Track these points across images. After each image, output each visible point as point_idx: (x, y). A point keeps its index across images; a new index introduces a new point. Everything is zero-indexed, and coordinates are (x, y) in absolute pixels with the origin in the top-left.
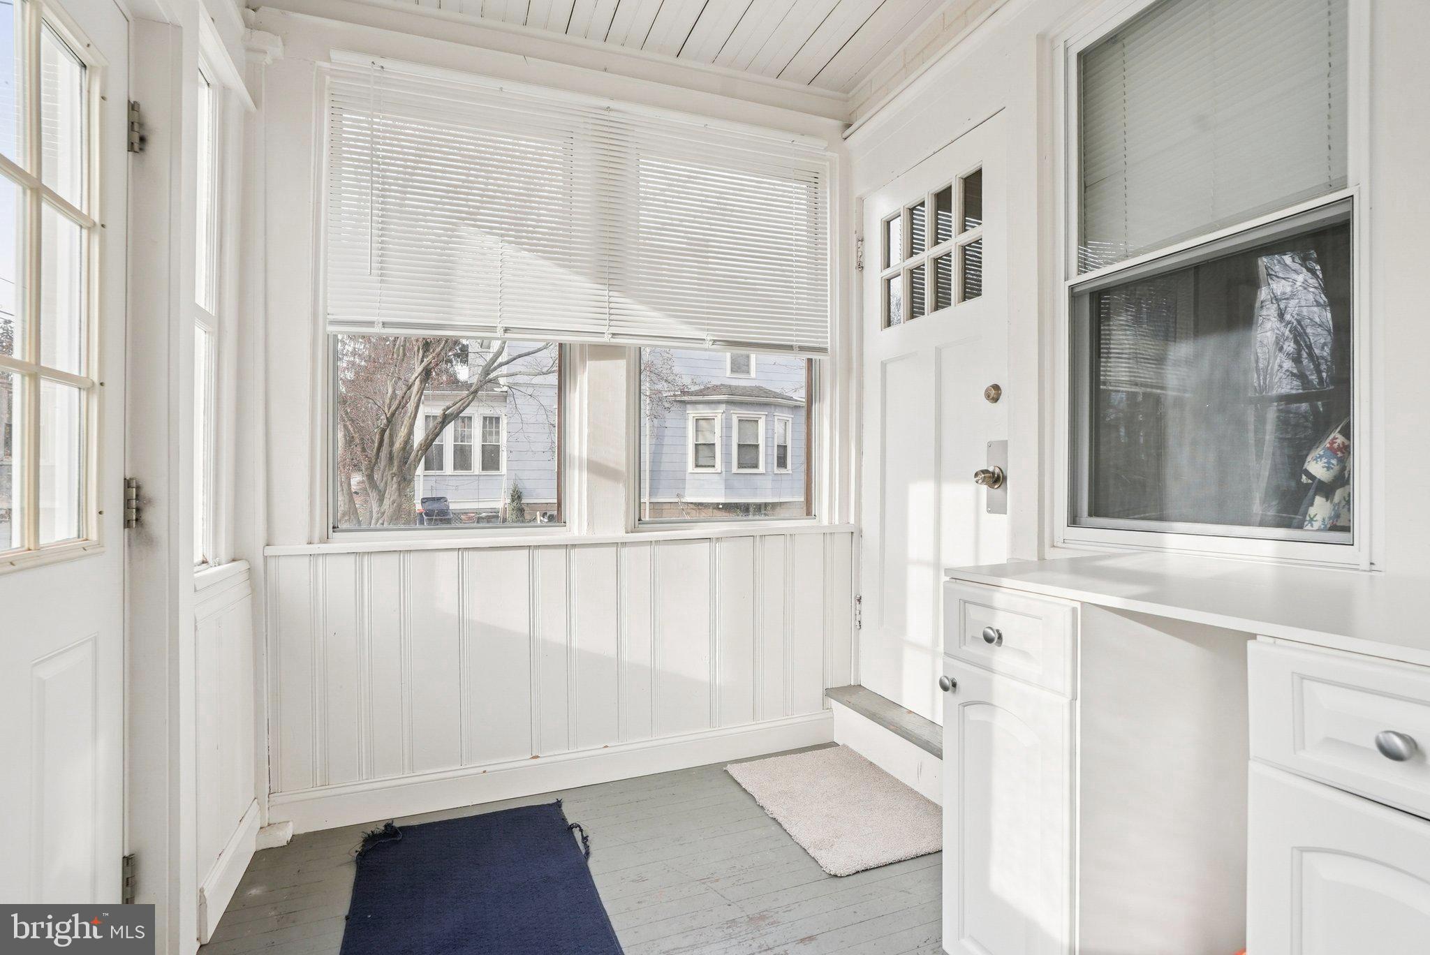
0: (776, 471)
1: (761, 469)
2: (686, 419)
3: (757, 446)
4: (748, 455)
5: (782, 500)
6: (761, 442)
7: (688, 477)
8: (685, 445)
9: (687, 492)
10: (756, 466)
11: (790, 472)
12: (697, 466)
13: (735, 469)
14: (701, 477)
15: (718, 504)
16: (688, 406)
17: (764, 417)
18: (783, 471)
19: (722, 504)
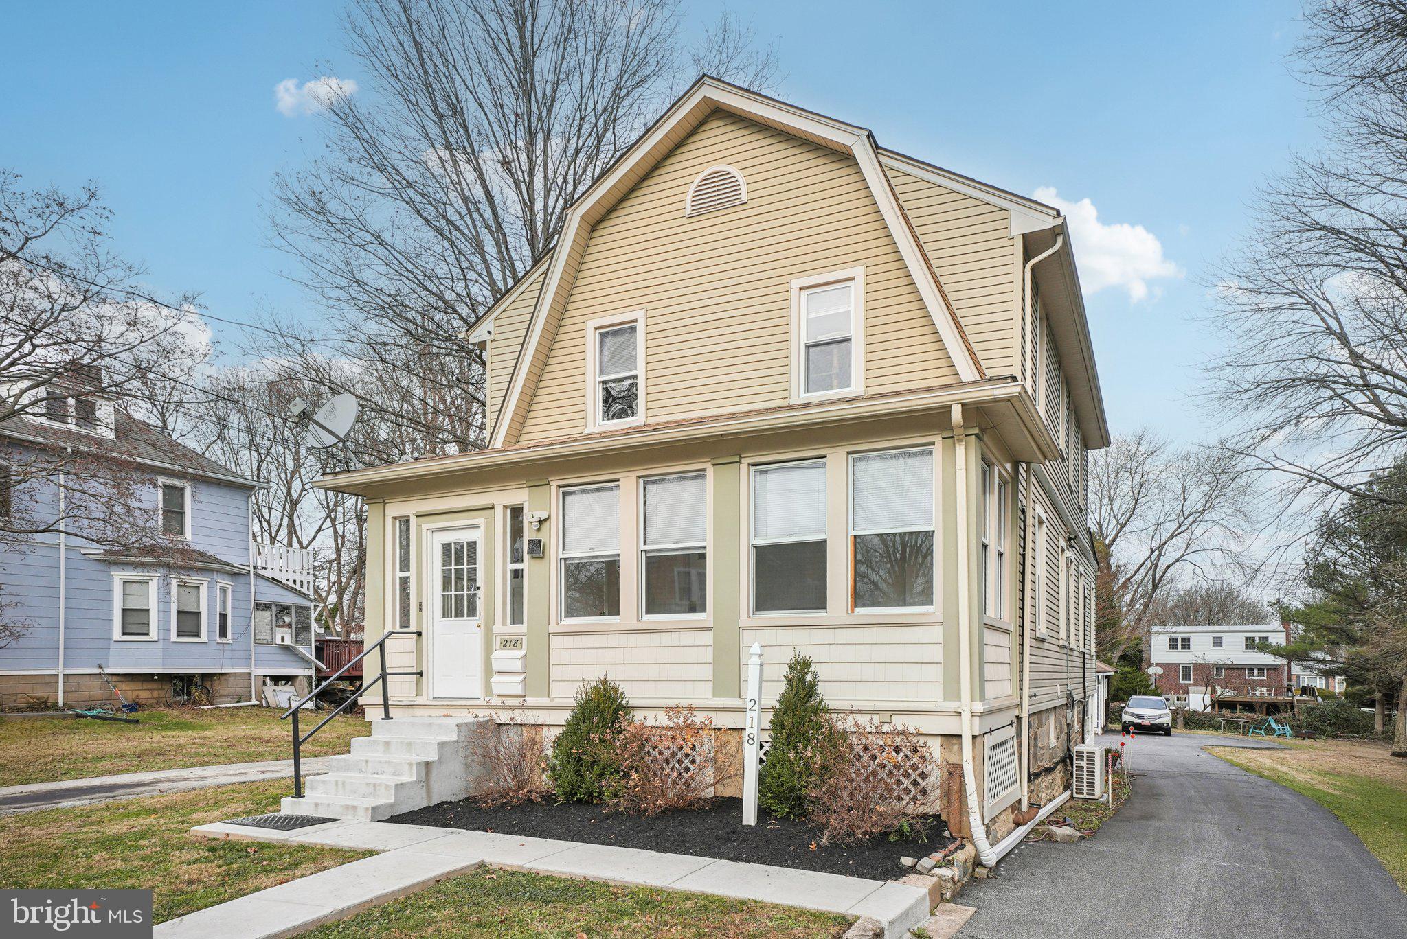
0: (219, 640)
1: (204, 637)
2: (111, 582)
3: (198, 614)
4: (189, 622)
5: (224, 671)
6: (204, 609)
7: (112, 645)
8: (110, 610)
9: (111, 661)
10: (197, 635)
11: (230, 642)
12: (124, 634)
13: (174, 637)
14: (128, 645)
15: (153, 675)
16: (112, 568)
17: (206, 584)
18: (224, 641)
19: (157, 675)
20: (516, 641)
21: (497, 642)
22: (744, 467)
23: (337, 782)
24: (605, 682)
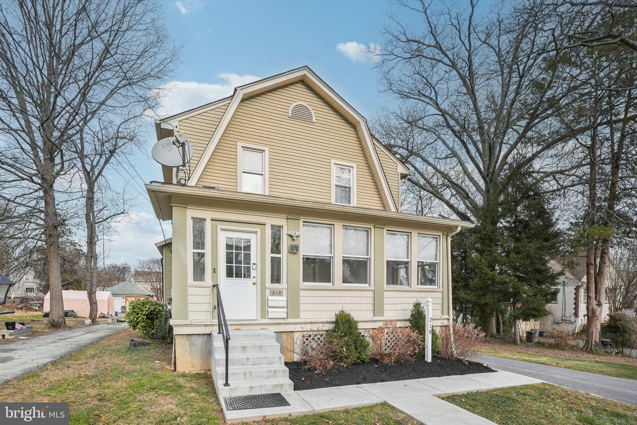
20: (280, 292)
21: (268, 292)
22: (385, 230)
23: (245, 373)
24: (343, 311)
